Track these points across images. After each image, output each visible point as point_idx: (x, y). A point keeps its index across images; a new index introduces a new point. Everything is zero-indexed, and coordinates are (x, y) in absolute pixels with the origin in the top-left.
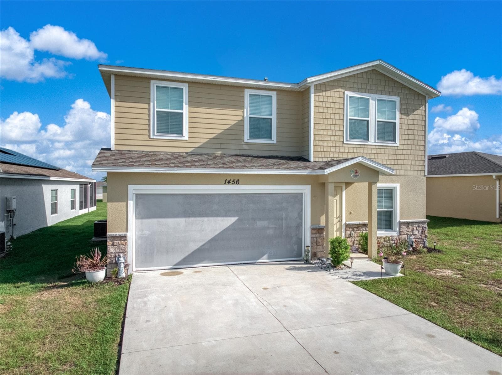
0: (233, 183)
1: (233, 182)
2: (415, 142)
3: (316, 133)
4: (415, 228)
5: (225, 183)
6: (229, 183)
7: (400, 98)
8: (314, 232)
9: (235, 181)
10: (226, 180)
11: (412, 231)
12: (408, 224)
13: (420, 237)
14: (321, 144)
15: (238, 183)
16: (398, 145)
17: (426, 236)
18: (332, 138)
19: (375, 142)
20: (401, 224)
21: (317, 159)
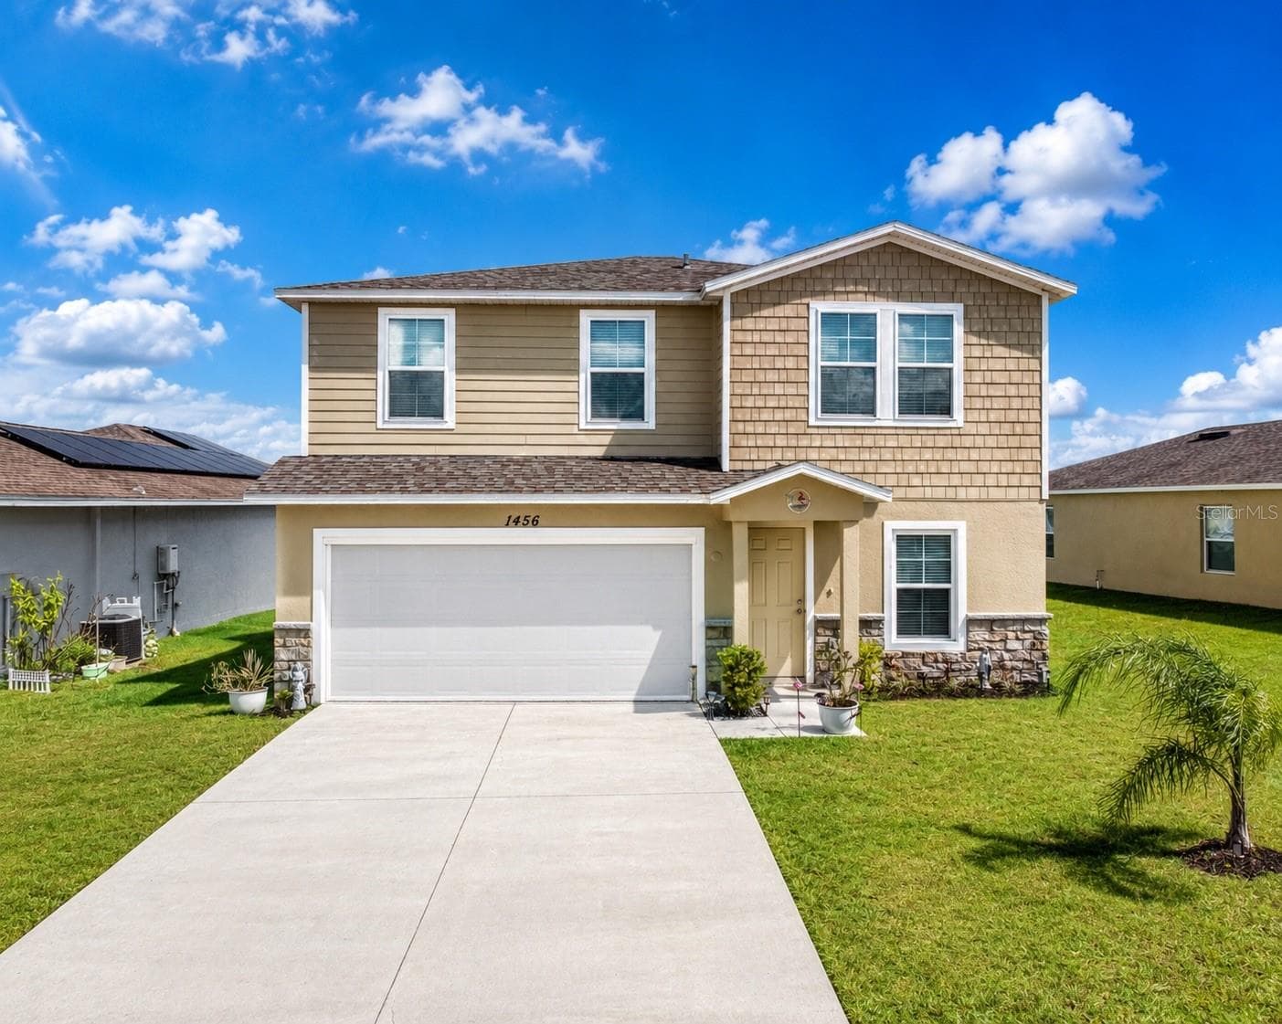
0: (526, 522)
1: (525, 520)
2: (1012, 416)
3: (736, 404)
4: (1011, 635)
5: (507, 524)
6: (517, 522)
7: (966, 307)
8: (714, 634)
9: (530, 519)
10: (510, 517)
11: (1004, 640)
12: (990, 623)
13: (1028, 657)
14: (750, 428)
15: (535, 523)
16: (961, 424)
17: (1044, 657)
18: (779, 415)
19: (895, 420)
20: (971, 622)
21: (738, 466)
